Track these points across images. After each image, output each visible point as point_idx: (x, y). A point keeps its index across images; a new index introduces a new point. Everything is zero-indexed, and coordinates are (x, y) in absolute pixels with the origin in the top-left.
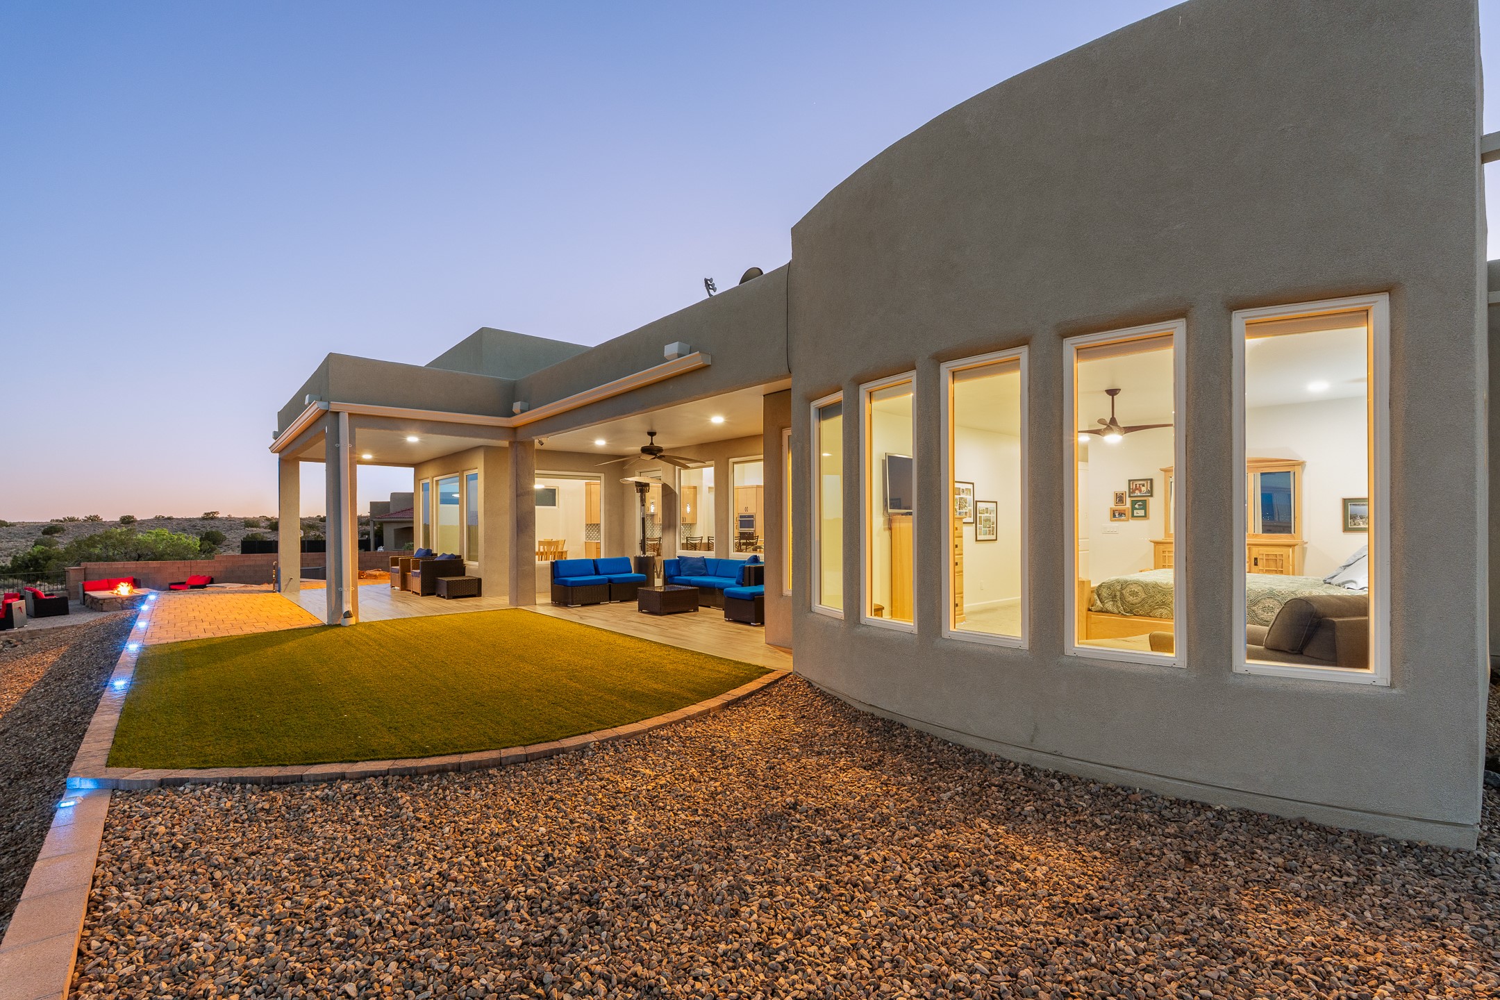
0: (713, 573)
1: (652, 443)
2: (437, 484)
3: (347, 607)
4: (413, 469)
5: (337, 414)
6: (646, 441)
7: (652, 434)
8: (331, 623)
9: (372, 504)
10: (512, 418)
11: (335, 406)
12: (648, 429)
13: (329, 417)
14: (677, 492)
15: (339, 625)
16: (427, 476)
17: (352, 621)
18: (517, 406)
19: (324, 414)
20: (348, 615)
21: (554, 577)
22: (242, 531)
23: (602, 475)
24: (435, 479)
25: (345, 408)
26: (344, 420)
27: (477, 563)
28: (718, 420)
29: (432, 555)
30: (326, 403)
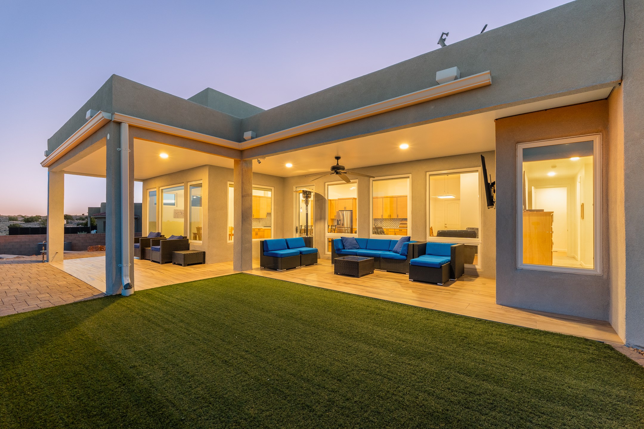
0: (365, 247)
1: (338, 164)
2: (162, 192)
3: (126, 280)
4: (142, 183)
5: (119, 124)
6: (334, 163)
7: (338, 158)
8: (111, 293)
9: (89, 208)
10: (243, 143)
11: (118, 117)
12: (335, 155)
13: (112, 126)
14: (326, 198)
15: (120, 296)
16: (155, 187)
17: (131, 292)
18: (247, 135)
19: (106, 123)
20: (129, 286)
21: (264, 251)
22: (7, 223)
23: (273, 188)
24: (161, 188)
25: (127, 120)
26: (125, 130)
27: (201, 242)
28: (404, 146)
29: (161, 236)
30: (110, 114)
